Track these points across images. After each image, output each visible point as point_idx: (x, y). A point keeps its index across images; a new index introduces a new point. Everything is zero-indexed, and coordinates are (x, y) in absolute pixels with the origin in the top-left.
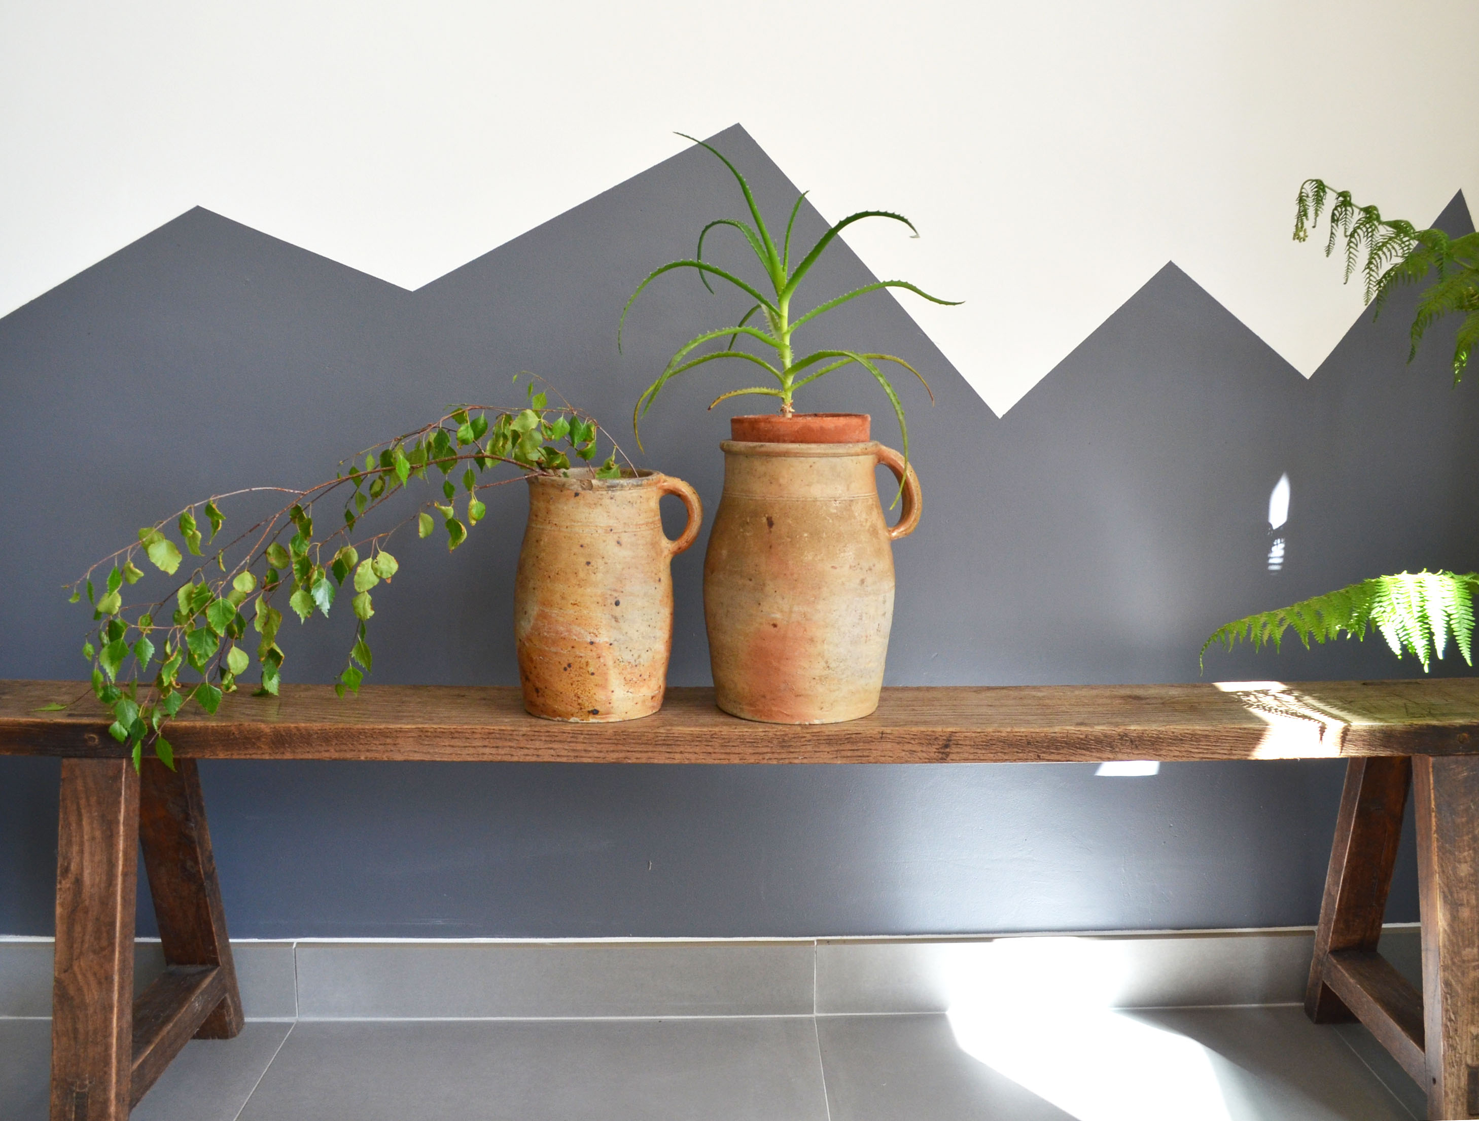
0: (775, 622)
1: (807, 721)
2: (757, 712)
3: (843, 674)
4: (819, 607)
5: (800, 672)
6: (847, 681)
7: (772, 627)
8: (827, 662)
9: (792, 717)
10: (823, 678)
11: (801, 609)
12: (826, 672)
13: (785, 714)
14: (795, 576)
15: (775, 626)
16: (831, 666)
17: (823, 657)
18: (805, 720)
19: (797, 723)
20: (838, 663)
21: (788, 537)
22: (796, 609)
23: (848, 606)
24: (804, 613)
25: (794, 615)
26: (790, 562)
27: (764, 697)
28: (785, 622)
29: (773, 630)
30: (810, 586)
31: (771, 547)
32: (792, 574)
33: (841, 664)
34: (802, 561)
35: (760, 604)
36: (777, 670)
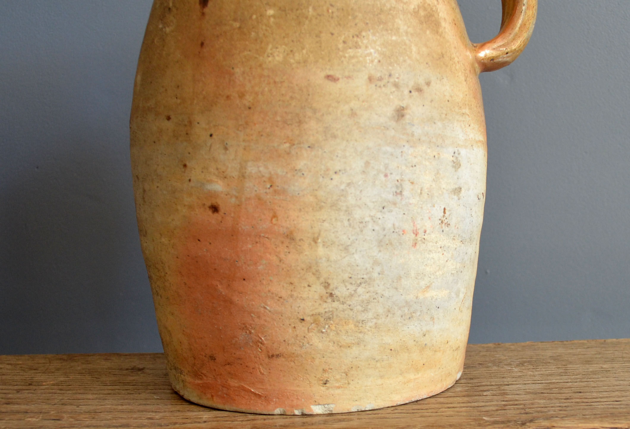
0: (214, 201)
1: (297, 407)
2: (205, 388)
3: (365, 310)
4: (301, 164)
5: (272, 306)
6: (376, 326)
7: (210, 212)
8: (327, 285)
9: (267, 399)
10: (322, 320)
11: (261, 169)
12: (325, 305)
13: (255, 394)
14: (249, 99)
15: (215, 209)
16: (336, 292)
17: (317, 274)
18: (292, 407)
19: (277, 411)
20: (352, 288)
21: (235, 20)
22: (251, 169)
23: (367, 163)
24: (270, 179)
25: (248, 184)
26: (238, 71)
27: (213, 358)
28: (233, 200)
29: (213, 218)
30: (279, 118)
31: (202, 44)
32: (242, 96)
33: (360, 290)
34: (260, 66)
35: (185, 166)
36: (228, 302)
